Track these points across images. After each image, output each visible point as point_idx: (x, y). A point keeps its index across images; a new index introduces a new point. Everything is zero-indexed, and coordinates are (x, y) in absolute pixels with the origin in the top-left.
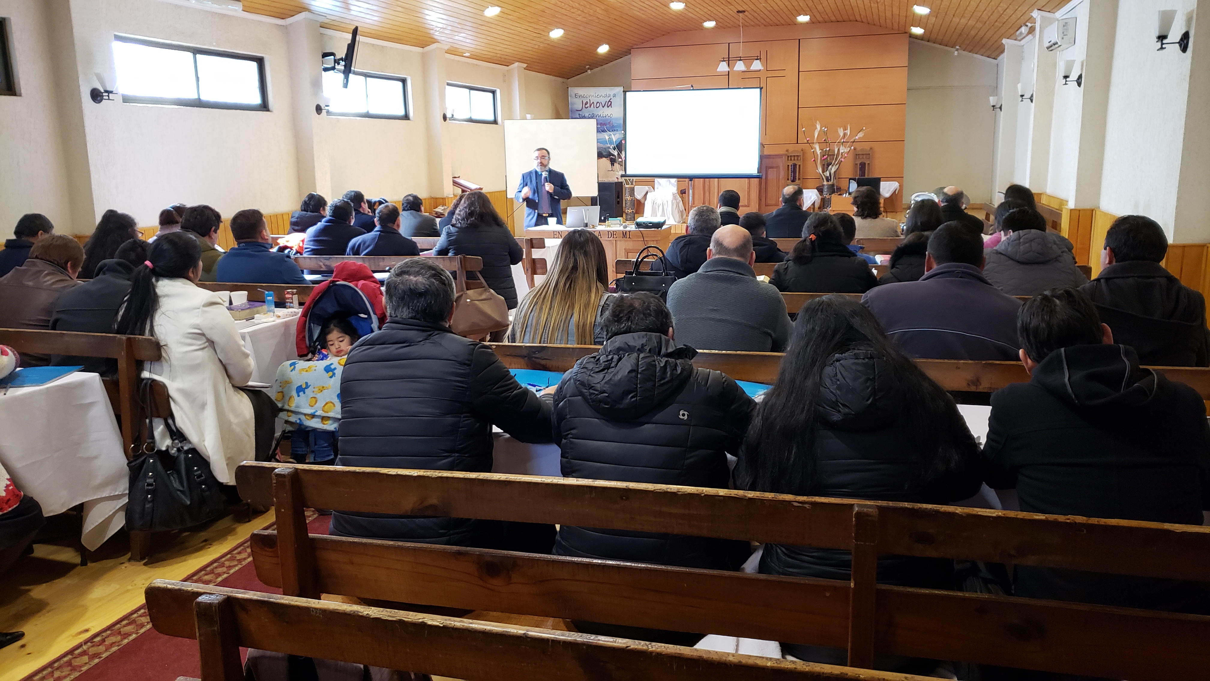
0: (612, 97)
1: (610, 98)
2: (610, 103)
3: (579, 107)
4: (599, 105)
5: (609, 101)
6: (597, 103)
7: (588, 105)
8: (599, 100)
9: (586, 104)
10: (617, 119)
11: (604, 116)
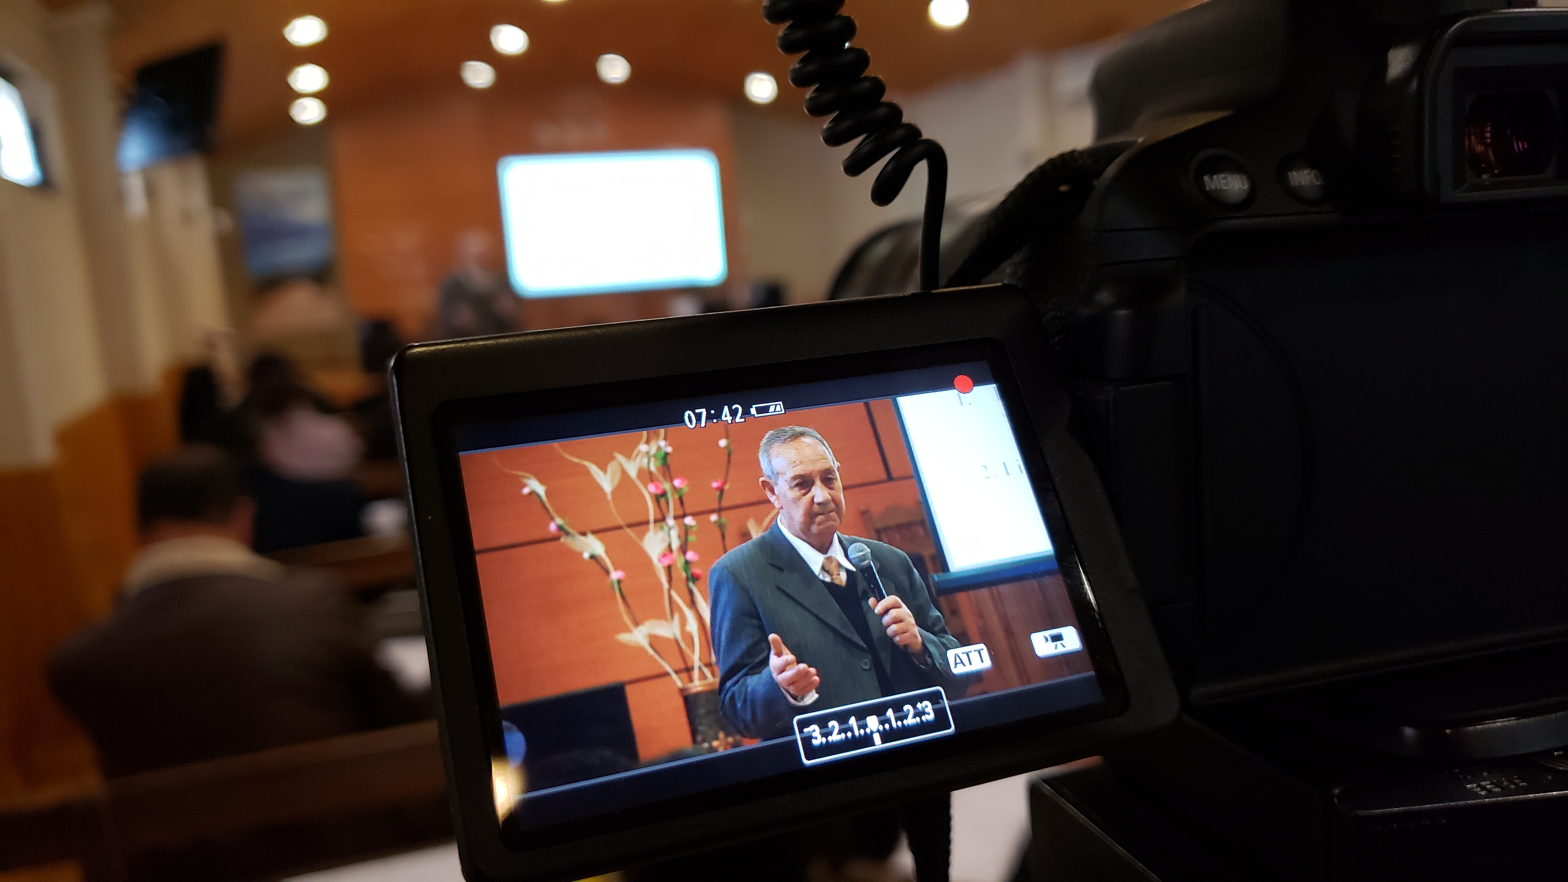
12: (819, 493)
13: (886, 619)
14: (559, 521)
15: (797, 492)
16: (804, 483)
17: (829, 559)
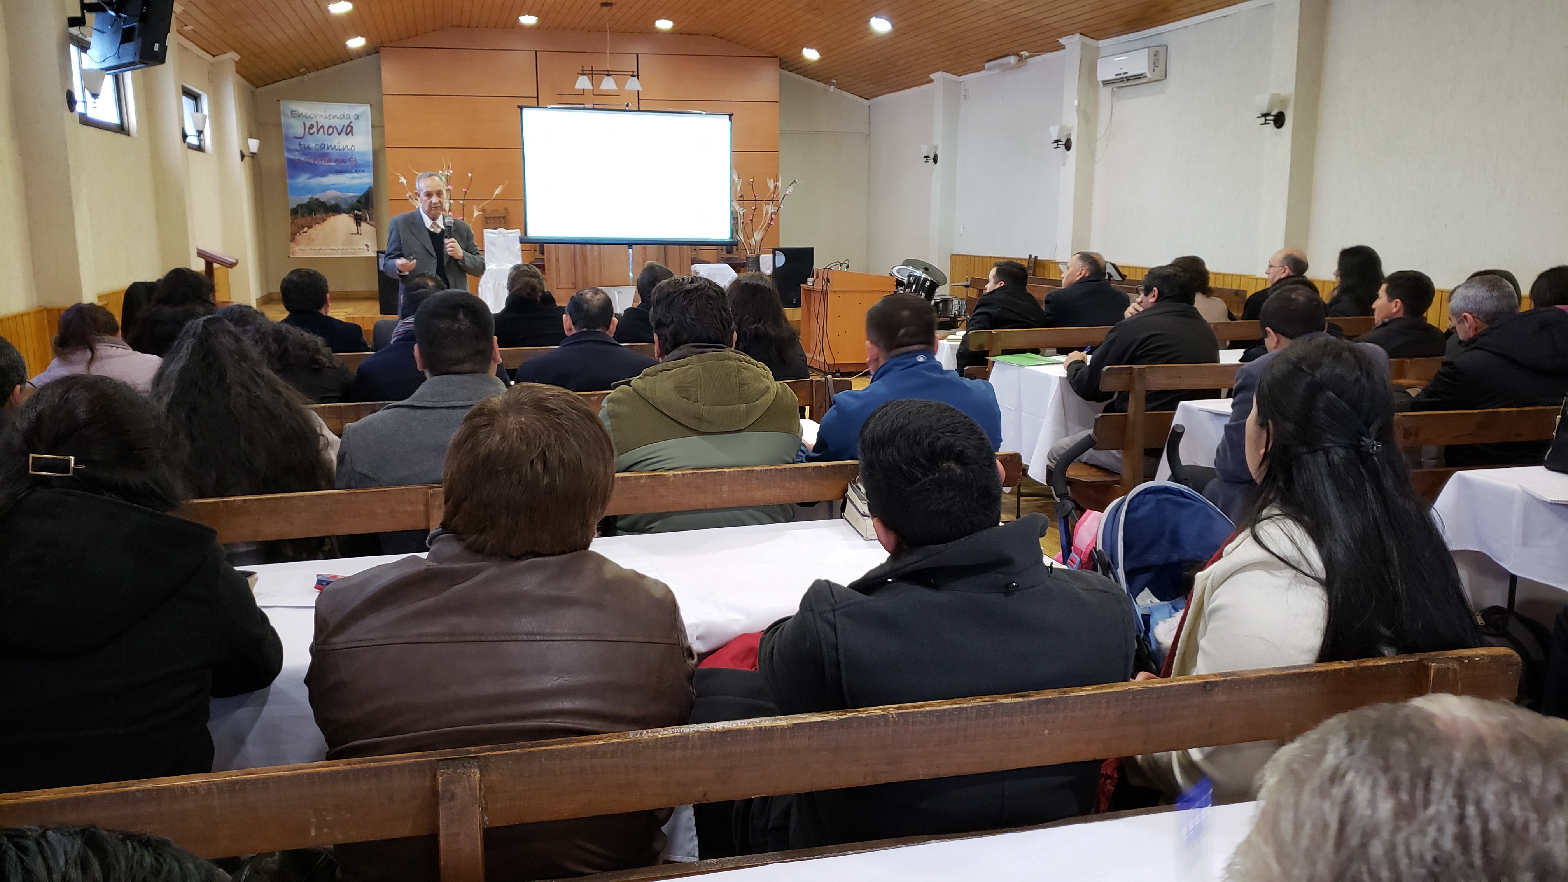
0: (352, 119)
1: (349, 121)
2: (349, 129)
3: (300, 131)
4: (332, 130)
5: (349, 126)
6: (330, 127)
7: (315, 130)
8: (334, 122)
9: (311, 127)
10: (363, 154)
11: (341, 147)
12: (435, 199)
13: (448, 246)
14: (410, 194)
15: (425, 198)
16: (429, 195)
17: (435, 224)
